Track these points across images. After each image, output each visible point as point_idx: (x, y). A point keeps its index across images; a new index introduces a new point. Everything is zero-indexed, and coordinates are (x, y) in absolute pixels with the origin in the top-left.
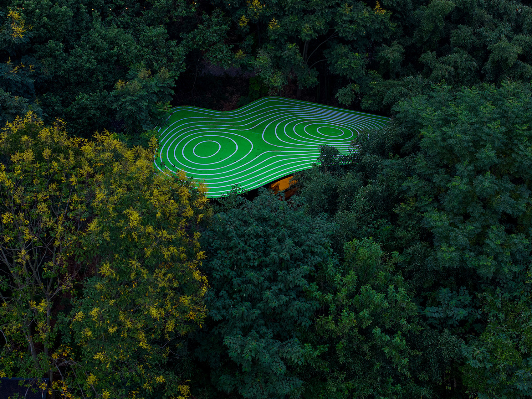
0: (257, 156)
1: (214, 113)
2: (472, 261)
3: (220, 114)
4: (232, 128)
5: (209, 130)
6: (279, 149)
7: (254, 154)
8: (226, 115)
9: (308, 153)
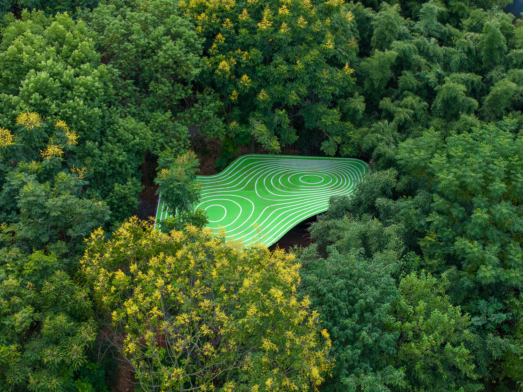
0: (261, 212)
1: (204, 179)
2: (503, 275)
3: (210, 179)
4: (226, 190)
5: (208, 195)
6: (276, 202)
7: (258, 211)
8: (215, 178)
9: (303, 202)
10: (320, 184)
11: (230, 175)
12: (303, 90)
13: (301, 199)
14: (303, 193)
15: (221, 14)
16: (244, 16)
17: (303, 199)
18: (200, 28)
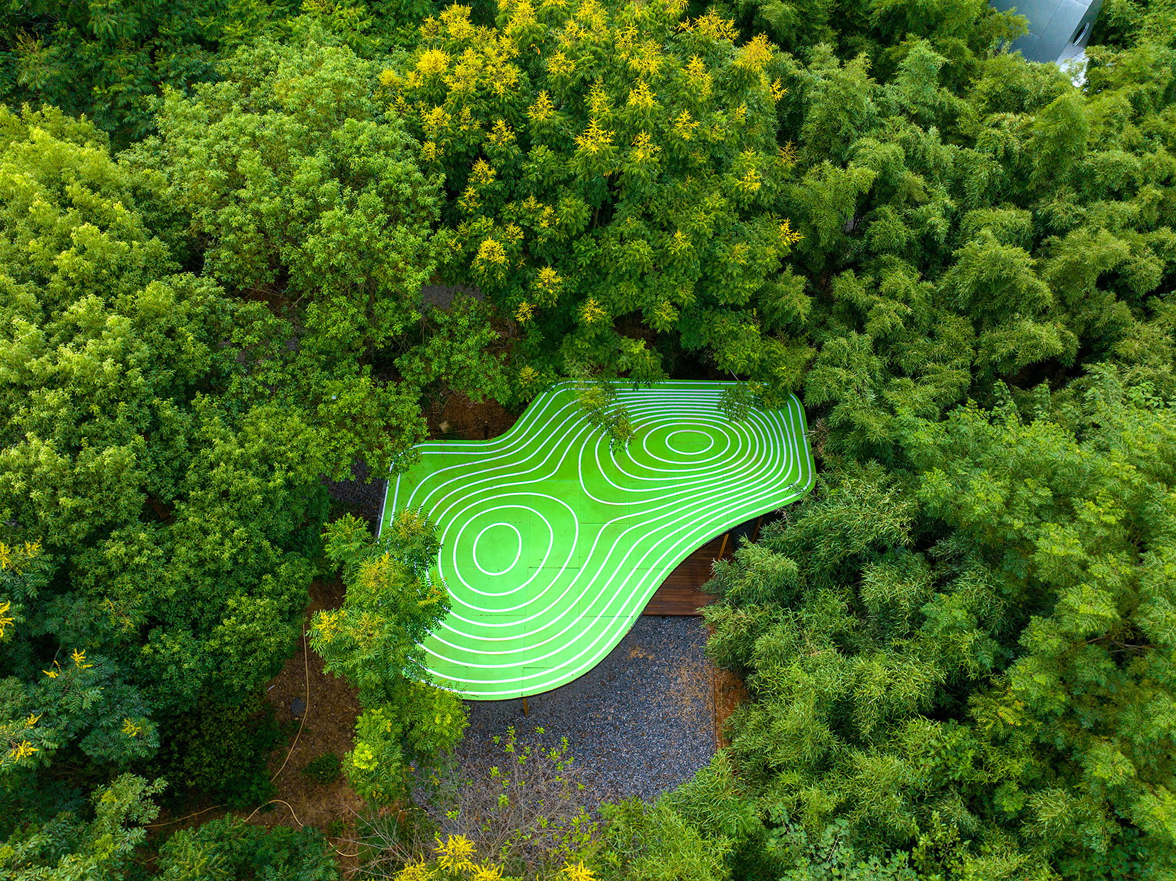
0: (593, 540)
3: (488, 448)
6: (623, 511)
7: (587, 538)
9: (676, 507)
10: (707, 455)
11: (529, 436)
12: (686, 295)
13: (672, 499)
14: (675, 482)
15: (483, 106)
16: (542, 111)
17: (678, 497)
18: (430, 146)
